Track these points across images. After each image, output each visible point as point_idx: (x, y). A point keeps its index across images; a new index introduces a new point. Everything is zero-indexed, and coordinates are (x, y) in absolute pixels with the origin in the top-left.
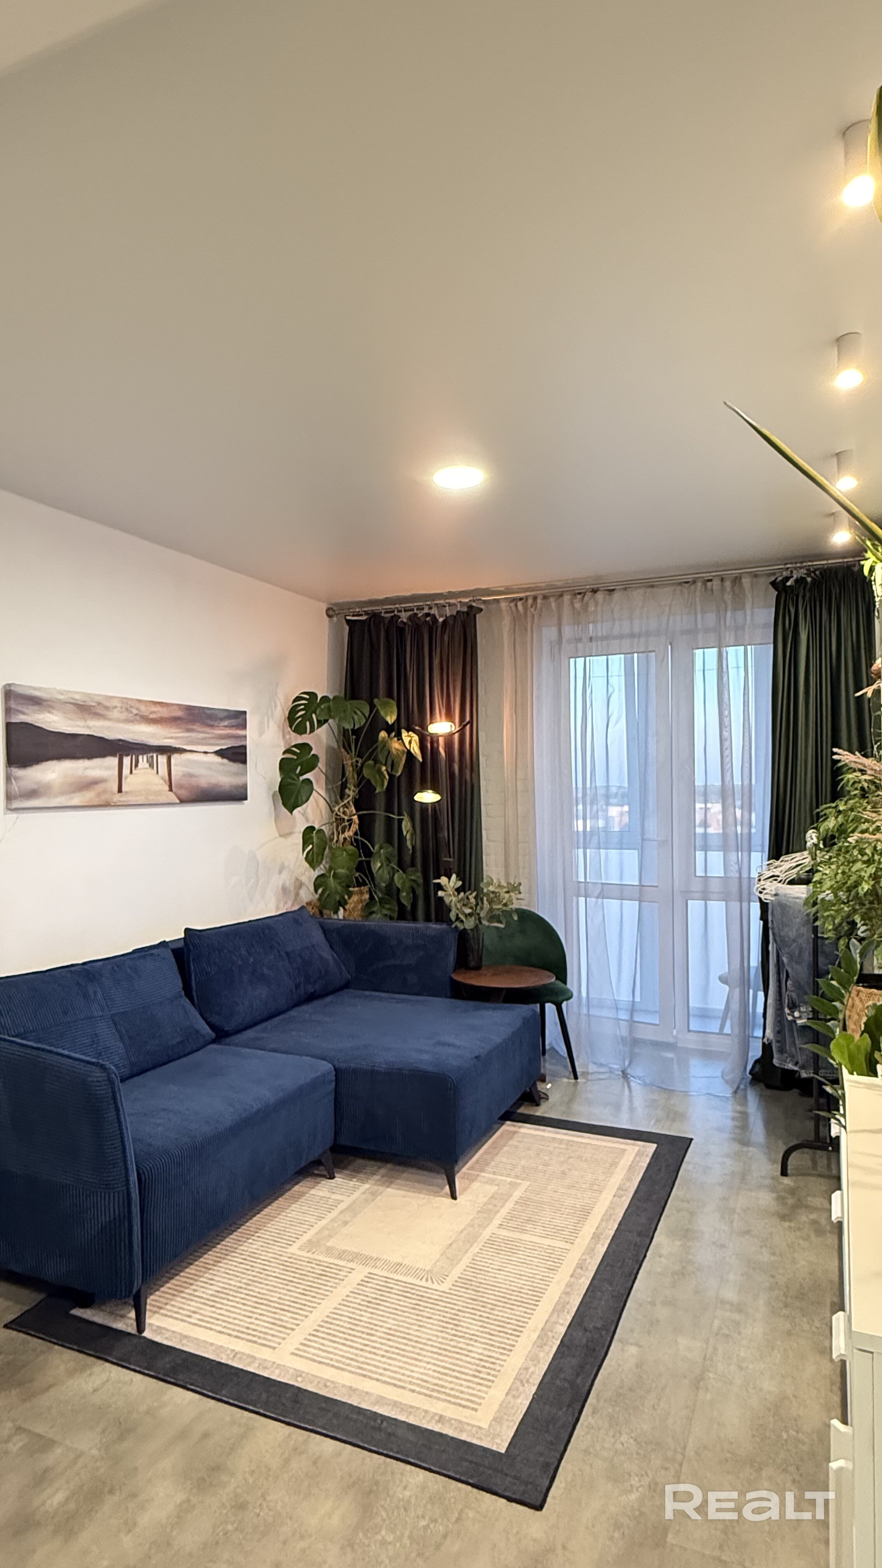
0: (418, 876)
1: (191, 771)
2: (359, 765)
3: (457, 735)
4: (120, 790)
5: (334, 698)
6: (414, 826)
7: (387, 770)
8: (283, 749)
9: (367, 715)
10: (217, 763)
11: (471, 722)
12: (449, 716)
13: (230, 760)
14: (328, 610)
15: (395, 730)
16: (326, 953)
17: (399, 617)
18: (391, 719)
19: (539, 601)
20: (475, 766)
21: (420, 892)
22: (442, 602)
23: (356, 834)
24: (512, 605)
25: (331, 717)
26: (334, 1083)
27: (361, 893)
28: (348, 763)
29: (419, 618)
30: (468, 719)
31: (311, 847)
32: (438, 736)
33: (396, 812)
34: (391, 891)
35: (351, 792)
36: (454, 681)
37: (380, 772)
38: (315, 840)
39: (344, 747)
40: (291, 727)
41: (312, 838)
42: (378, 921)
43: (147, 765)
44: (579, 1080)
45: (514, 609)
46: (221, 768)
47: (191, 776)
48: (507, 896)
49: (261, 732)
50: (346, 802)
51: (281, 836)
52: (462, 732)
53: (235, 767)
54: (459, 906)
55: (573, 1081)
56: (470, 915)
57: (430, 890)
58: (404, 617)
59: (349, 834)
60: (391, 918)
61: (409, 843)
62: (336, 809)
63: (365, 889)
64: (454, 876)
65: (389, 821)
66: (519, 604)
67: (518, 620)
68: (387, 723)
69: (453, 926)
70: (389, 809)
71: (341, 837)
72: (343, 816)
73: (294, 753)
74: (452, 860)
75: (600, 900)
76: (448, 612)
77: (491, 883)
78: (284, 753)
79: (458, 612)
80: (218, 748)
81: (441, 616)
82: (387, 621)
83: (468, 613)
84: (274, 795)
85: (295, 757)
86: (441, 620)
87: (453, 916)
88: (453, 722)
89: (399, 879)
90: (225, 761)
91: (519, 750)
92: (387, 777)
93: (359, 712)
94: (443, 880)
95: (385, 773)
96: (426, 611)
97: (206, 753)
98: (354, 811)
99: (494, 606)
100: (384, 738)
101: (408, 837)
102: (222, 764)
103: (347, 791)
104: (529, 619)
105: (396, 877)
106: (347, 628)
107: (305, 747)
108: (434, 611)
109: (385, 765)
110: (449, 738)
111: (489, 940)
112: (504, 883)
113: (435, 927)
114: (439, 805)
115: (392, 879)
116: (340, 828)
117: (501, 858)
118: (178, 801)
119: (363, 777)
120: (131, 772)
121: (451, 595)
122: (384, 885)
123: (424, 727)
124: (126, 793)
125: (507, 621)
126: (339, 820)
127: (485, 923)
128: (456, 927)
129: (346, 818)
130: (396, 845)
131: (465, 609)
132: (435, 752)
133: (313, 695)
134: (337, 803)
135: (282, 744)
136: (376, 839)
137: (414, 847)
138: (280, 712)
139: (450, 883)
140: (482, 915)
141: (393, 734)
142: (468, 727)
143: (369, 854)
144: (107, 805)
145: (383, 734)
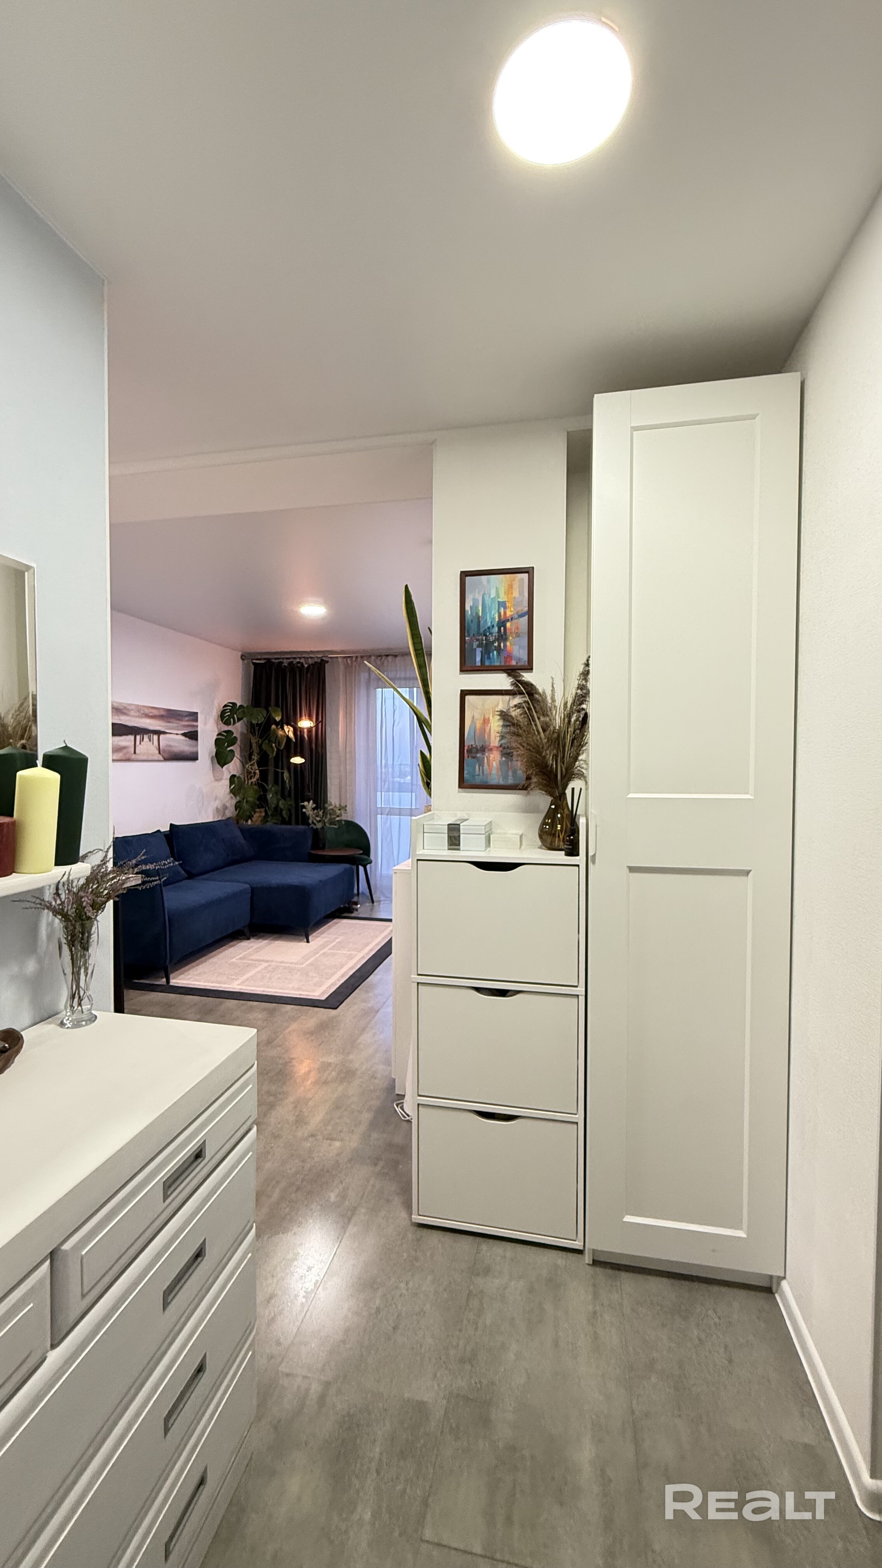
0: (292, 802)
1: (171, 743)
2: (260, 742)
3: (314, 728)
4: (135, 752)
5: (247, 706)
6: (290, 777)
7: (276, 746)
8: (217, 733)
9: (265, 716)
10: (183, 740)
11: (322, 721)
12: (310, 718)
13: (190, 738)
14: (242, 656)
15: (281, 725)
16: (243, 841)
17: (283, 663)
18: (278, 719)
19: (359, 659)
20: (324, 745)
21: (293, 811)
22: (307, 656)
23: (258, 780)
24: (345, 660)
25: (245, 716)
26: (250, 894)
27: (261, 812)
28: (254, 741)
29: (294, 664)
30: (320, 719)
31: (234, 786)
32: (304, 729)
33: (280, 767)
34: (277, 810)
35: (255, 757)
36: (313, 699)
37: (271, 746)
38: (236, 782)
39: (251, 732)
40: (222, 721)
41: (234, 781)
42: (269, 825)
43: (148, 740)
44: (375, 904)
45: (345, 662)
46: (184, 743)
47: (170, 746)
48: (339, 812)
49: (205, 724)
50: (252, 762)
51: (216, 780)
52: (317, 726)
53: (192, 742)
54: (314, 816)
55: (371, 904)
56: (320, 821)
57: (299, 808)
58: (286, 663)
59: (254, 780)
60: (277, 824)
61: (287, 785)
62: (247, 766)
63: (263, 810)
64: (311, 802)
65: (276, 773)
66: (349, 660)
67: (347, 667)
68: (276, 720)
69: (311, 826)
70: (276, 766)
71: (250, 782)
72: (250, 770)
73: (223, 735)
74: (310, 794)
75: (389, 816)
76: (310, 661)
77: (331, 804)
78: (218, 735)
79: (316, 662)
80: (183, 732)
81: (306, 664)
82: (276, 664)
83: (320, 663)
84: (212, 758)
85: (224, 738)
86: (306, 666)
87: (310, 821)
88: (312, 721)
89: (282, 804)
90: (187, 739)
91: (348, 737)
92: (276, 749)
93: (260, 715)
94: (306, 803)
95: (275, 748)
96: (298, 660)
97: (177, 734)
98: (257, 768)
99: (335, 660)
100: (274, 729)
101: (287, 781)
102: (186, 740)
103: (253, 757)
104: (354, 668)
105: (280, 802)
106: (253, 666)
107: (229, 732)
108: (302, 660)
109: (275, 743)
110: (310, 730)
111: (330, 835)
112: (338, 806)
113: (301, 827)
114: (304, 766)
115: (278, 803)
116: (249, 777)
117: (338, 794)
118: (162, 759)
119: (262, 749)
120: (140, 743)
121: (312, 652)
122: (274, 806)
123: (296, 723)
124: (138, 754)
125: (342, 667)
126: (249, 773)
127: (327, 825)
128: (312, 827)
129: (252, 772)
130: (280, 784)
131: (319, 661)
132: (302, 737)
133: (234, 704)
134: (247, 763)
135: (217, 730)
136: (269, 782)
137: (290, 787)
138: (215, 713)
139: (309, 805)
140: (326, 821)
141: (279, 727)
142: (320, 724)
143: (265, 790)
144: (128, 760)
145: (274, 727)
